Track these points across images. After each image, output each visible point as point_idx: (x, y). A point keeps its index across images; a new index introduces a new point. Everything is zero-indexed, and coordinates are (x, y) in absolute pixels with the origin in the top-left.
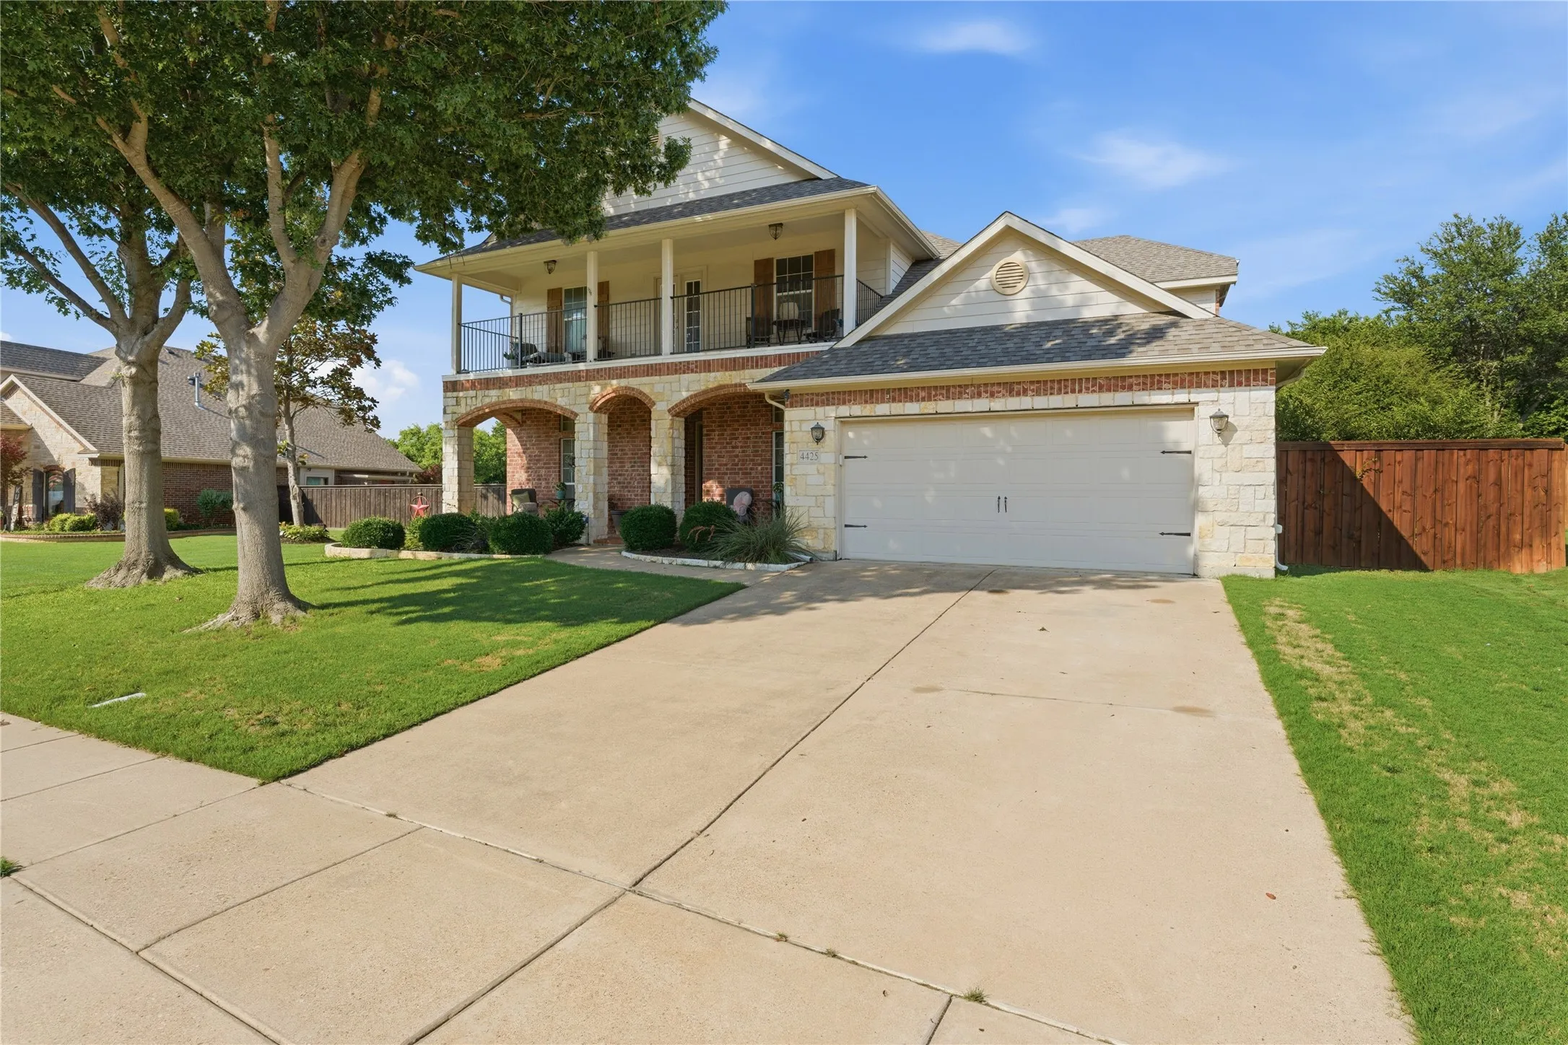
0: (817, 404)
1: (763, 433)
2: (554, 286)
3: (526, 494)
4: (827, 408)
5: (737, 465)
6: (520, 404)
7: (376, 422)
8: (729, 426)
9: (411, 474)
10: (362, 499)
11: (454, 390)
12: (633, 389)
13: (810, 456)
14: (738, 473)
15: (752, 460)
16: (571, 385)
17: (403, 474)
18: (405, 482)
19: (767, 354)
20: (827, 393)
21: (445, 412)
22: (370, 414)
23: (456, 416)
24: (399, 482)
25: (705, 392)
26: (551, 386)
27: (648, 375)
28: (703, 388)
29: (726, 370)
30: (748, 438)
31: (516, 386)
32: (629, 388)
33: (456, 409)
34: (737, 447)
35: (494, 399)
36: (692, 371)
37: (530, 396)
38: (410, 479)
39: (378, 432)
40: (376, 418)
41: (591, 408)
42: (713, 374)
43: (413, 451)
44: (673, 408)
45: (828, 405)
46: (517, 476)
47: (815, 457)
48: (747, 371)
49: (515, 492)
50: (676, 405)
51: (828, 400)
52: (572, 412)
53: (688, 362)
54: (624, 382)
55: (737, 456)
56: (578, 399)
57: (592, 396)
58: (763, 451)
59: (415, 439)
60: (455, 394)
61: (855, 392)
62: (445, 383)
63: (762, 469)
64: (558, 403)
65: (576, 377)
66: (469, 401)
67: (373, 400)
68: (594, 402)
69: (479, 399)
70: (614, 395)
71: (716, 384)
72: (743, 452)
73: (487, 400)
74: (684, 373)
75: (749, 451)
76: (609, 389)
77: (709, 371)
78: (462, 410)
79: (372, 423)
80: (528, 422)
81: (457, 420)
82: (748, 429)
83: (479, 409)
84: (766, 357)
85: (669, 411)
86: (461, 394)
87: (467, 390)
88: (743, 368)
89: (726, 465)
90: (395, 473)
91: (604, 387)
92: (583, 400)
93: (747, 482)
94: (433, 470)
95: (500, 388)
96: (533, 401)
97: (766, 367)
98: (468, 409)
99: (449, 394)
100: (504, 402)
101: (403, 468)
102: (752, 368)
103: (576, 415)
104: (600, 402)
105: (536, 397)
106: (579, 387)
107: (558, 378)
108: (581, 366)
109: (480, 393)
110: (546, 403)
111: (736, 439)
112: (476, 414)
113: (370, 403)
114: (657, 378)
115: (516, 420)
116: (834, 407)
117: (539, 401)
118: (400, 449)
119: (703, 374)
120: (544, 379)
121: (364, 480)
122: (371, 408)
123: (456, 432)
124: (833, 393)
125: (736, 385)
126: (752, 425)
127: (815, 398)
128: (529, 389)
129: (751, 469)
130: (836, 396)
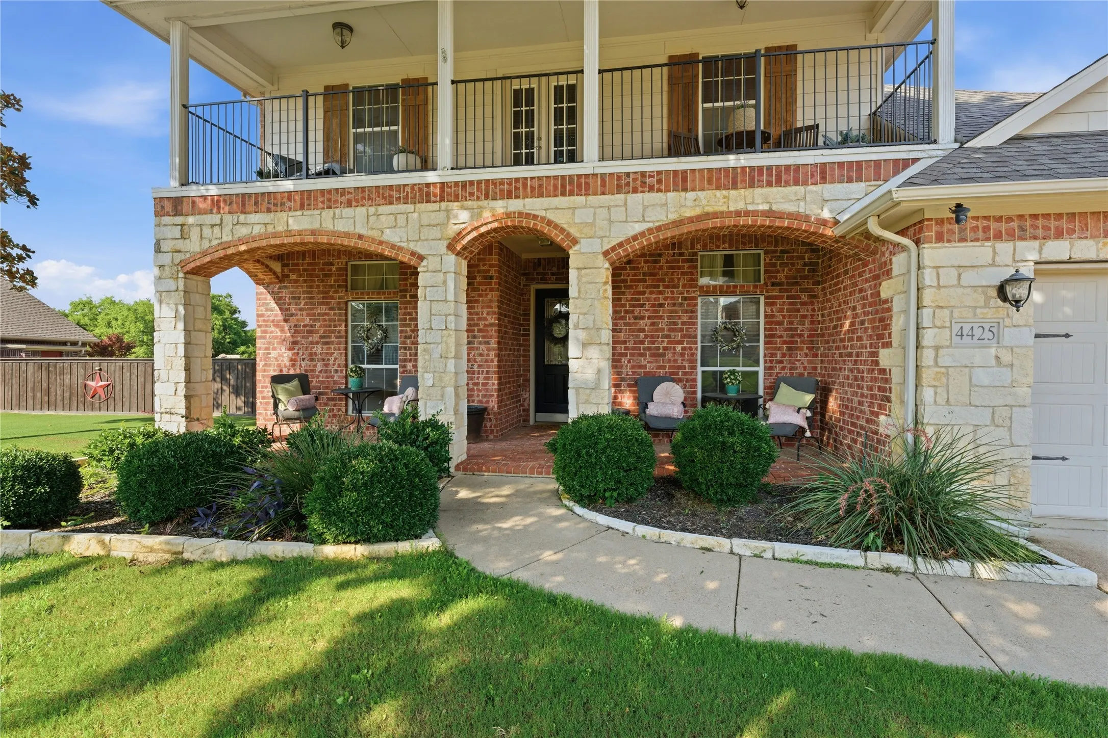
0: (998, 236)
1: (685, 299)
2: (336, 80)
3: (295, 382)
4: (1020, 244)
5: (642, 342)
6: (311, 239)
7: (30, 278)
8: (631, 287)
9: (84, 344)
10: (15, 374)
11: (177, 212)
12: (535, 217)
13: (978, 332)
14: (644, 355)
15: (668, 336)
16: (410, 207)
17: (74, 344)
18: (77, 353)
19: (800, 161)
20: (1021, 217)
21: (158, 250)
22: (21, 267)
23: (178, 258)
24: (69, 353)
25: (678, 223)
26: (372, 210)
27: (563, 194)
28: (673, 217)
29: (718, 188)
30: (661, 305)
31: (302, 207)
32: (528, 215)
33: (180, 244)
34: (643, 318)
35: (257, 230)
36: (651, 189)
37: (328, 225)
38: (83, 350)
39: (32, 291)
40: (29, 272)
41: (451, 247)
42: (691, 195)
43: (86, 321)
44: (613, 249)
45: (1022, 238)
46: (274, 354)
47: (989, 335)
48: (758, 191)
49: (278, 380)
50: (621, 245)
51: (1022, 229)
52: (413, 254)
53: (643, 174)
54: (515, 205)
55: (643, 330)
56: (425, 231)
57: (452, 230)
58: (683, 324)
59: (86, 310)
60: (179, 220)
61: (1083, 215)
62: (159, 200)
63: (684, 349)
64: (385, 238)
65: (423, 194)
66: (207, 232)
67: (24, 248)
68: (459, 235)
69: (227, 230)
70: (496, 225)
71: (698, 211)
72: (653, 324)
73: (243, 231)
74: (635, 191)
75: (663, 324)
76: (487, 215)
77: (685, 190)
78: (194, 245)
79: (22, 278)
80: (293, 277)
81: (182, 264)
82: (661, 293)
83: (225, 246)
84: (797, 167)
85: (606, 254)
86: (191, 220)
87: (201, 212)
88: (752, 185)
89: (625, 342)
90: (64, 343)
91: (476, 214)
92: (435, 233)
93: (659, 367)
94: (110, 339)
95: (269, 211)
96: (334, 233)
97: (796, 183)
98: (206, 245)
99: (166, 220)
100: (275, 235)
101: (73, 338)
102: (769, 184)
103: (421, 258)
104: (469, 238)
105: (341, 226)
106: (428, 211)
107: (387, 195)
108: (431, 177)
109: (228, 219)
110: (360, 237)
111: (642, 305)
112: (221, 253)
113: (20, 252)
114: (583, 198)
115: (275, 273)
116: (1036, 244)
117: (347, 235)
118: (70, 318)
119: (671, 195)
120: (361, 197)
121: (21, 351)
122: (21, 259)
123: (181, 283)
124: (1035, 217)
125: (738, 213)
126: (667, 287)
127: (993, 225)
128: (327, 214)
129: (665, 349)
130: (1040, 222)
